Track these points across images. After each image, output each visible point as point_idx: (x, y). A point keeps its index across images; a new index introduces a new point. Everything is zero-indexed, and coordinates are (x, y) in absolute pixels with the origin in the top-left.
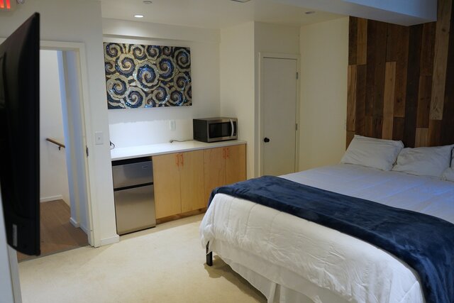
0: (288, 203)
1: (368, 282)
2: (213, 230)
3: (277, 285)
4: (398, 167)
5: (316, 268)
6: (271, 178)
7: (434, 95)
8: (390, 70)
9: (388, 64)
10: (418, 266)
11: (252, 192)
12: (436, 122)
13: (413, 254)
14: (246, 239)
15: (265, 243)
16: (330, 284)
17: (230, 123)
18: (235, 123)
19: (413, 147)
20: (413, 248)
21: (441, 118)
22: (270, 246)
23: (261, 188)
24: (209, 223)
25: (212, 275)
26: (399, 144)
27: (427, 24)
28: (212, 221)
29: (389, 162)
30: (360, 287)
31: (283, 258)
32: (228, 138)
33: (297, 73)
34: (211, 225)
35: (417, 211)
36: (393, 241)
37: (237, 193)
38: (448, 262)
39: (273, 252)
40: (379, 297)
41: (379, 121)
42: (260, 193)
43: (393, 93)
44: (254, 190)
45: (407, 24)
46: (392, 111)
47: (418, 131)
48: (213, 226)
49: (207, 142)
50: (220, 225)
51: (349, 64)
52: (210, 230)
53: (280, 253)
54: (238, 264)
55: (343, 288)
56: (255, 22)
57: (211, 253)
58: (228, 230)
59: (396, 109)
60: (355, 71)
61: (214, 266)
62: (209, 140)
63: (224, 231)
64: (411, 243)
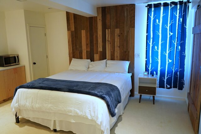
0: (55, 87)
1: (90, 108)
2: (19, 106)
3: (54, 120)
4: (90, 69)
5: (71, 109)
6: (43, 79)
7: (99, 43)
8: (83, 33)
9: (82, 31)
10: (105, 99)
11: (37, 85)
12: (100, 52)
13: (103, 95)
14: (37, 106)
15: (47, 105)
16: (77, 113)
17: (15, 57)
18: (18, 57)
19: (94, 61)
20: (102, 93)
21: (102, 50)
22: (50, 105)
23: (40, 83)
24: (17, 103)
25: (20, 127)
26: (89, 60)
27: (94, 17)
28: (18, 101)
29: (86, 67)
30: (87, 111)
31: (56, 109)
32: (15, 64)
33: (45, 34)
34: (17, 104)
35: (100, 82)
36: (96, 92)
37: (30, 86)
38: (113, 96)
39: (51, 108)
40: (94, 112)
41: (81, 53)
42: (41, 85)
43: (85, 41)
44: (37, 84)
45: (88, 17)
46: (85, 48)
47: (95, 55)
48: (19, 104)
49: (4, 67)
50: (22, 102)
51: (68, 30)
52: (17, 106)
53: (55, 107)
54: (34, 118)
55: (82, 113)
56: (24, 10)
57: (18, 117)
58: (27, 104)
59: (87, 48)
60: (70, 33)
61: (20, 123)
62: (5, 65)
63: (25, 105)
64: (102, 92)
